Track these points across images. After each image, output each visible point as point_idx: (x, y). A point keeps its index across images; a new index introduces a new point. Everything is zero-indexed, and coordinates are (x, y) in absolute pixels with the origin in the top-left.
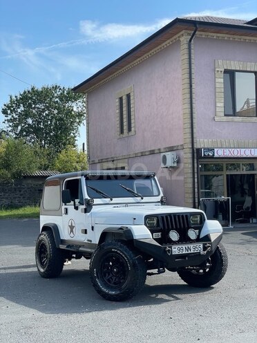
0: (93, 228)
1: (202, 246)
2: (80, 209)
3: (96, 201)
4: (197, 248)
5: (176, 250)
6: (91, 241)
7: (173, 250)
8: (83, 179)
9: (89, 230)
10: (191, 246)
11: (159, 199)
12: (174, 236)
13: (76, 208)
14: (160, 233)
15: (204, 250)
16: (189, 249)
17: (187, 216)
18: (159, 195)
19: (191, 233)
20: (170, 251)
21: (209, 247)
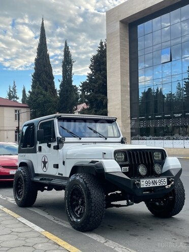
0: (64, 162)
1: (166, 180)
2: (52, 147)
3: (67, 139)
4: (161, 182)
5: (144, 183)
6: (62, 175)
7: (142, 183)
8: (55, 120)
9: (61, 165)
10: (157, 180)
11: (119, 139)
12: (142, 170)
13: (49, 146)
14: (128, 167)
15: (168, 184)
16: (155, 182)
17: (150, 153)
18: (119, 137)
19: (157, 168)
20: (139, 185)
21: (172, 181)
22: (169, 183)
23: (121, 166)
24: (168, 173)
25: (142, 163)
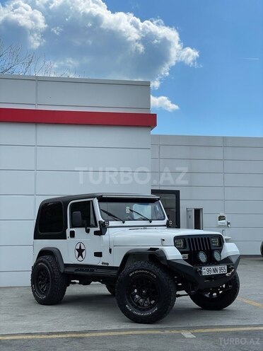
0: (110, 250)
1: (226, 268)
3: (112, 223)
4: (221, 269)
5: (206, 271)
6: (107, 264)
7: (203, 271)
8: (96, 201)
10: (218, 267)
11: (164, 222)
12: (202, 257)
13: (88, 231)
14: (187, 255)
15: (228, 272)
16: (216, 270)
17: (208, 238)
18: (164, 219)
19: (216, 255)
20: (201, 272)
21: (233, 268)
22: (229, 270)
23: (182, 253)
24: (227, 261)
25: (201, 250)
